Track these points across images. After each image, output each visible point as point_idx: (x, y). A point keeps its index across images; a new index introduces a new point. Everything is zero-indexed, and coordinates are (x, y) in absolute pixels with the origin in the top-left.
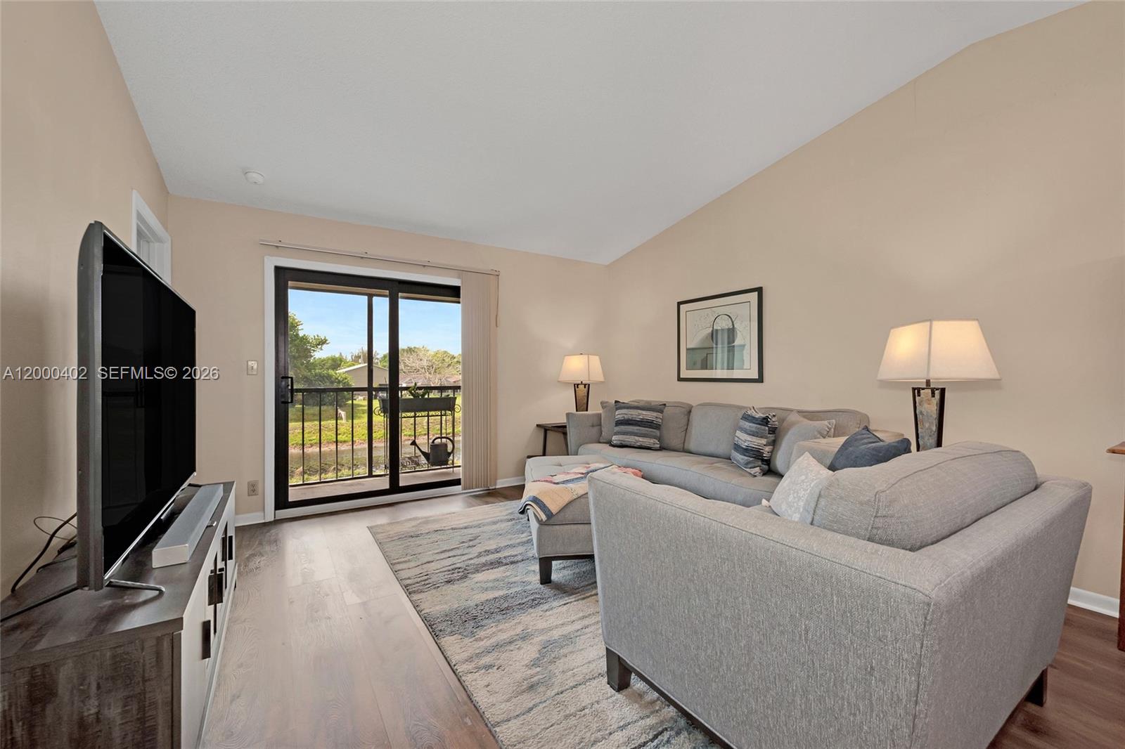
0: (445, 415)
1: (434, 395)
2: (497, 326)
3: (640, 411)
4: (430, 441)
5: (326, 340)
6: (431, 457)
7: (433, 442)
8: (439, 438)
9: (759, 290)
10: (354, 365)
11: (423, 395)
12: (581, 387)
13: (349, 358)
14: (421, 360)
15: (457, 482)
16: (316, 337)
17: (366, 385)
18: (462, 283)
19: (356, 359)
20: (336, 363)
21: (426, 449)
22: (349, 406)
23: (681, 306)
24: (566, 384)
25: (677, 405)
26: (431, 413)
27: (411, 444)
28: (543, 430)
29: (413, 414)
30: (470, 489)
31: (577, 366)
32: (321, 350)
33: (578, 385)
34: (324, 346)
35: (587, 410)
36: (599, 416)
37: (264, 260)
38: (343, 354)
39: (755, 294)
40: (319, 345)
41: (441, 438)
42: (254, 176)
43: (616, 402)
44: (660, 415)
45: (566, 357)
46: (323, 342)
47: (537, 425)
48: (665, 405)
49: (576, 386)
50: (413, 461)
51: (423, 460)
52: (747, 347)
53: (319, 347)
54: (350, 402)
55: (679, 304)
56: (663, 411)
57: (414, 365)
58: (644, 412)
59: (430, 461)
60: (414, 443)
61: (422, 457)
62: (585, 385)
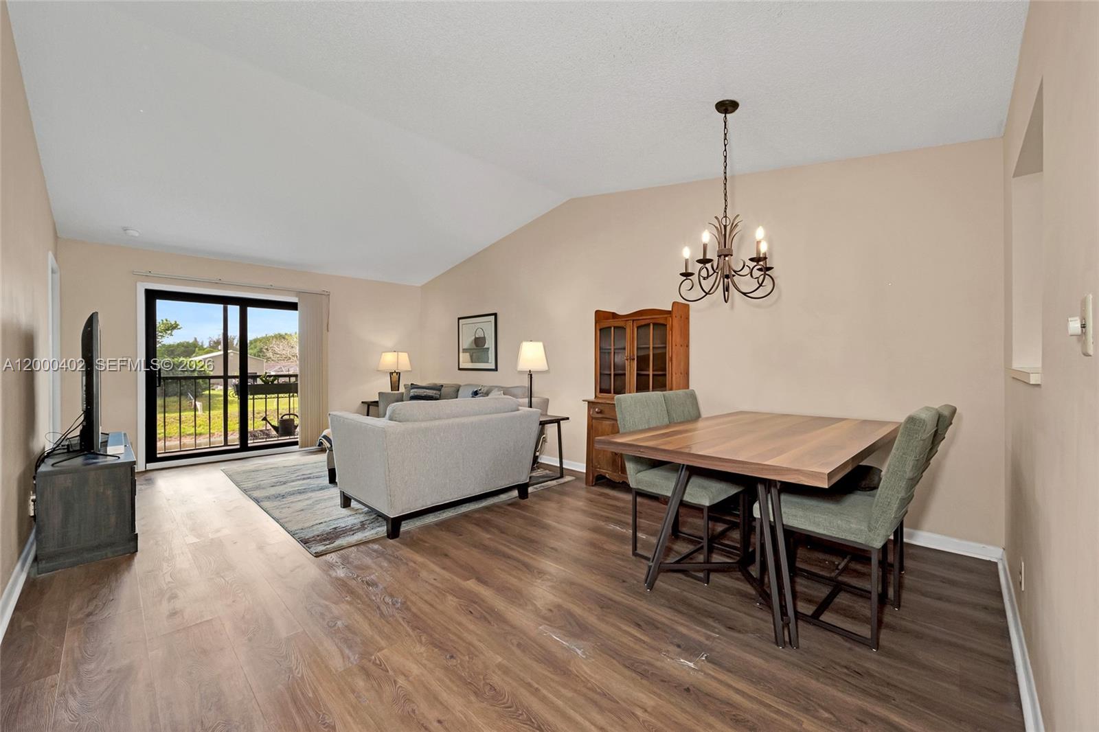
0: (293, 396)
1: (282, 380)
2: (328, 331)
3: (425, 390)
4: (280, 416)
5: (178, 325)
6: (280, 430)
7: (282, 418)
8: (287, 415)
9: (495, 315)
10: (212, 352)
11: (272, 382)
12: (395, 374)
13: (206, 345)
14: (292, 347)
15: (296, 443)
16: (165, 321)
17: (222, 374)
18: (299, 300)
19: (214, 346)
20: (190, 349)
21: (275, 423)
22: (206, 397)
23: (460, 321)
24: (384, 372)
25: (452, 386)
26: (280, 395)
27: (263, 420)
28: (366, 406)
29: (264, 396)
30: (305, 447)
31: (389, 360)
32: (171, 335)
33: (392, 373)
34: (175, 332)
35: (398, 390)
36: (403, 393)
37: (136, 285)
38: (198, 340)
39: (493, 317)
40: (168, 330)
41: (290, 414)
42: (131, 232)
43: (412, 384)
44: (437, 392)
45: (383, 354)
46: (174, 327)
47: (362, 402)
48: (442, 386)
49: (391, 374)
50: (264, 433)
51: (274, 433)
52: (490, 349)
53: (169, 332)
54: (207, 392)
55: (459, 319)
56: (440, 390)
57: (284, 352)
58: (427, 391)
59: (280, 432)
60: (265, 419)
61: (272, 429)
62: (397, 373)
